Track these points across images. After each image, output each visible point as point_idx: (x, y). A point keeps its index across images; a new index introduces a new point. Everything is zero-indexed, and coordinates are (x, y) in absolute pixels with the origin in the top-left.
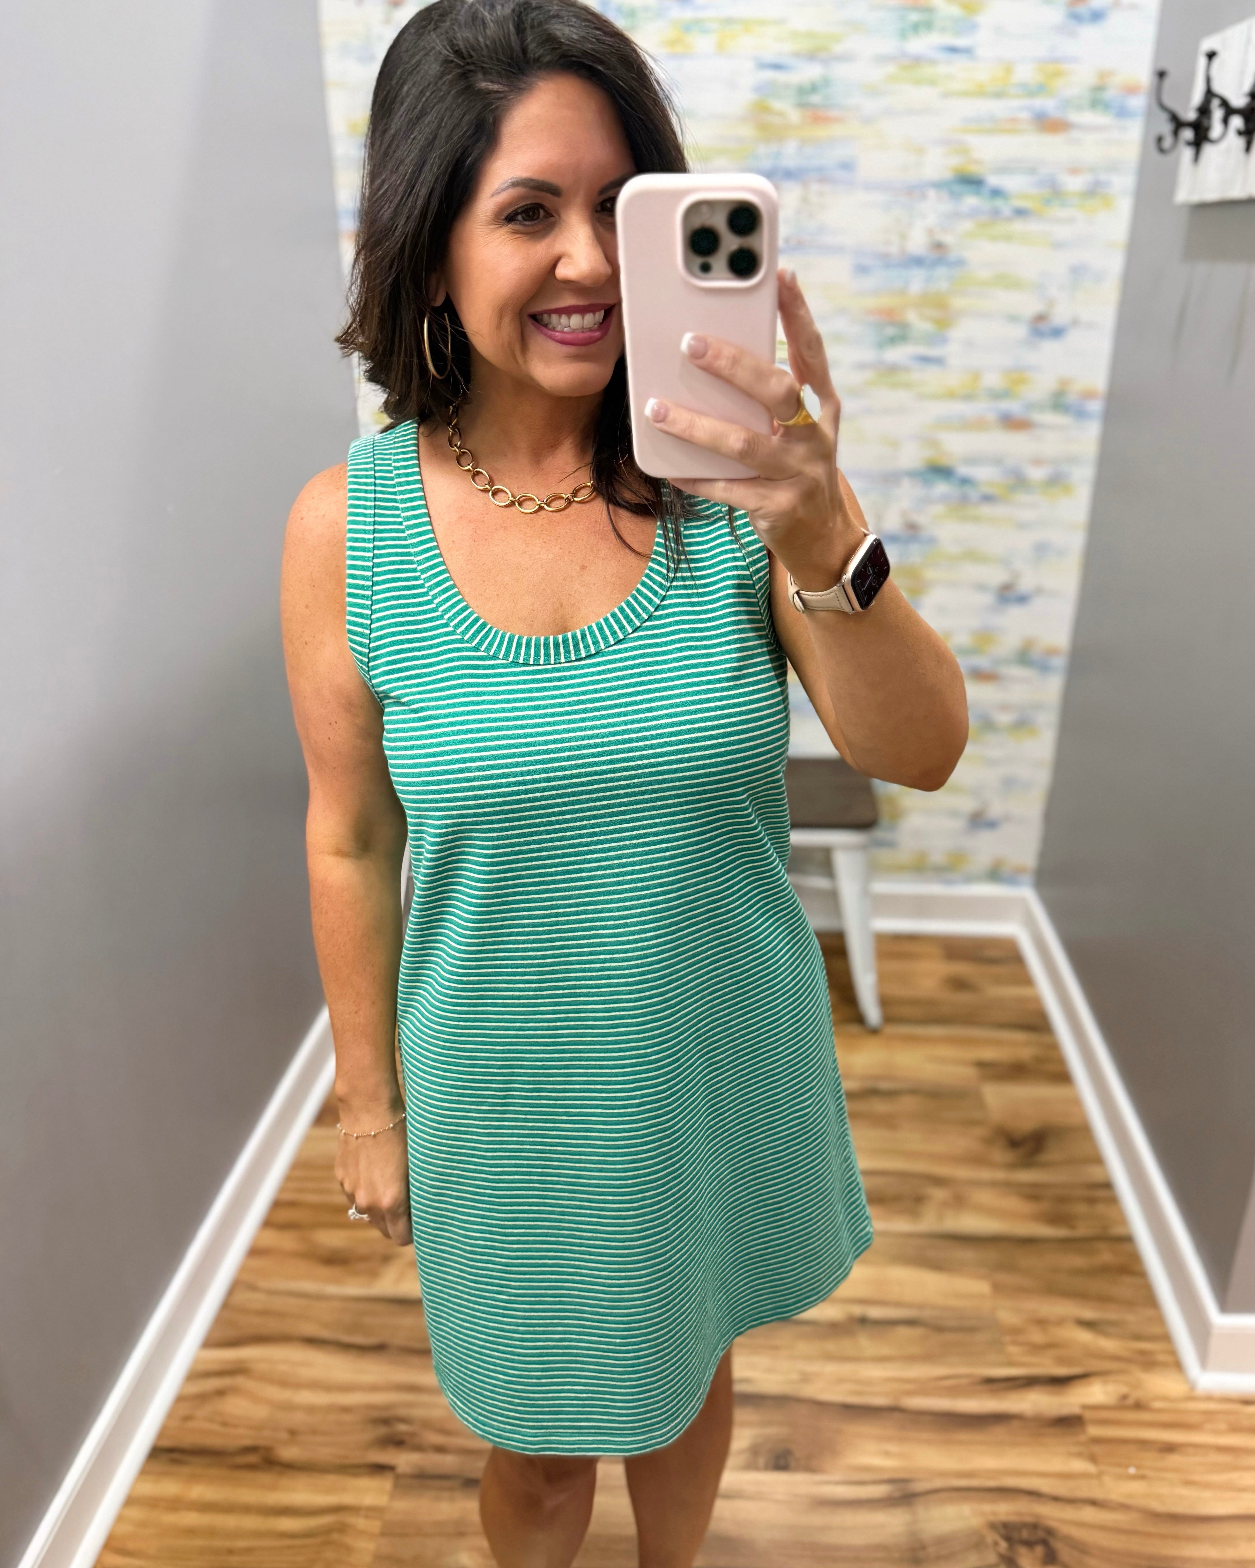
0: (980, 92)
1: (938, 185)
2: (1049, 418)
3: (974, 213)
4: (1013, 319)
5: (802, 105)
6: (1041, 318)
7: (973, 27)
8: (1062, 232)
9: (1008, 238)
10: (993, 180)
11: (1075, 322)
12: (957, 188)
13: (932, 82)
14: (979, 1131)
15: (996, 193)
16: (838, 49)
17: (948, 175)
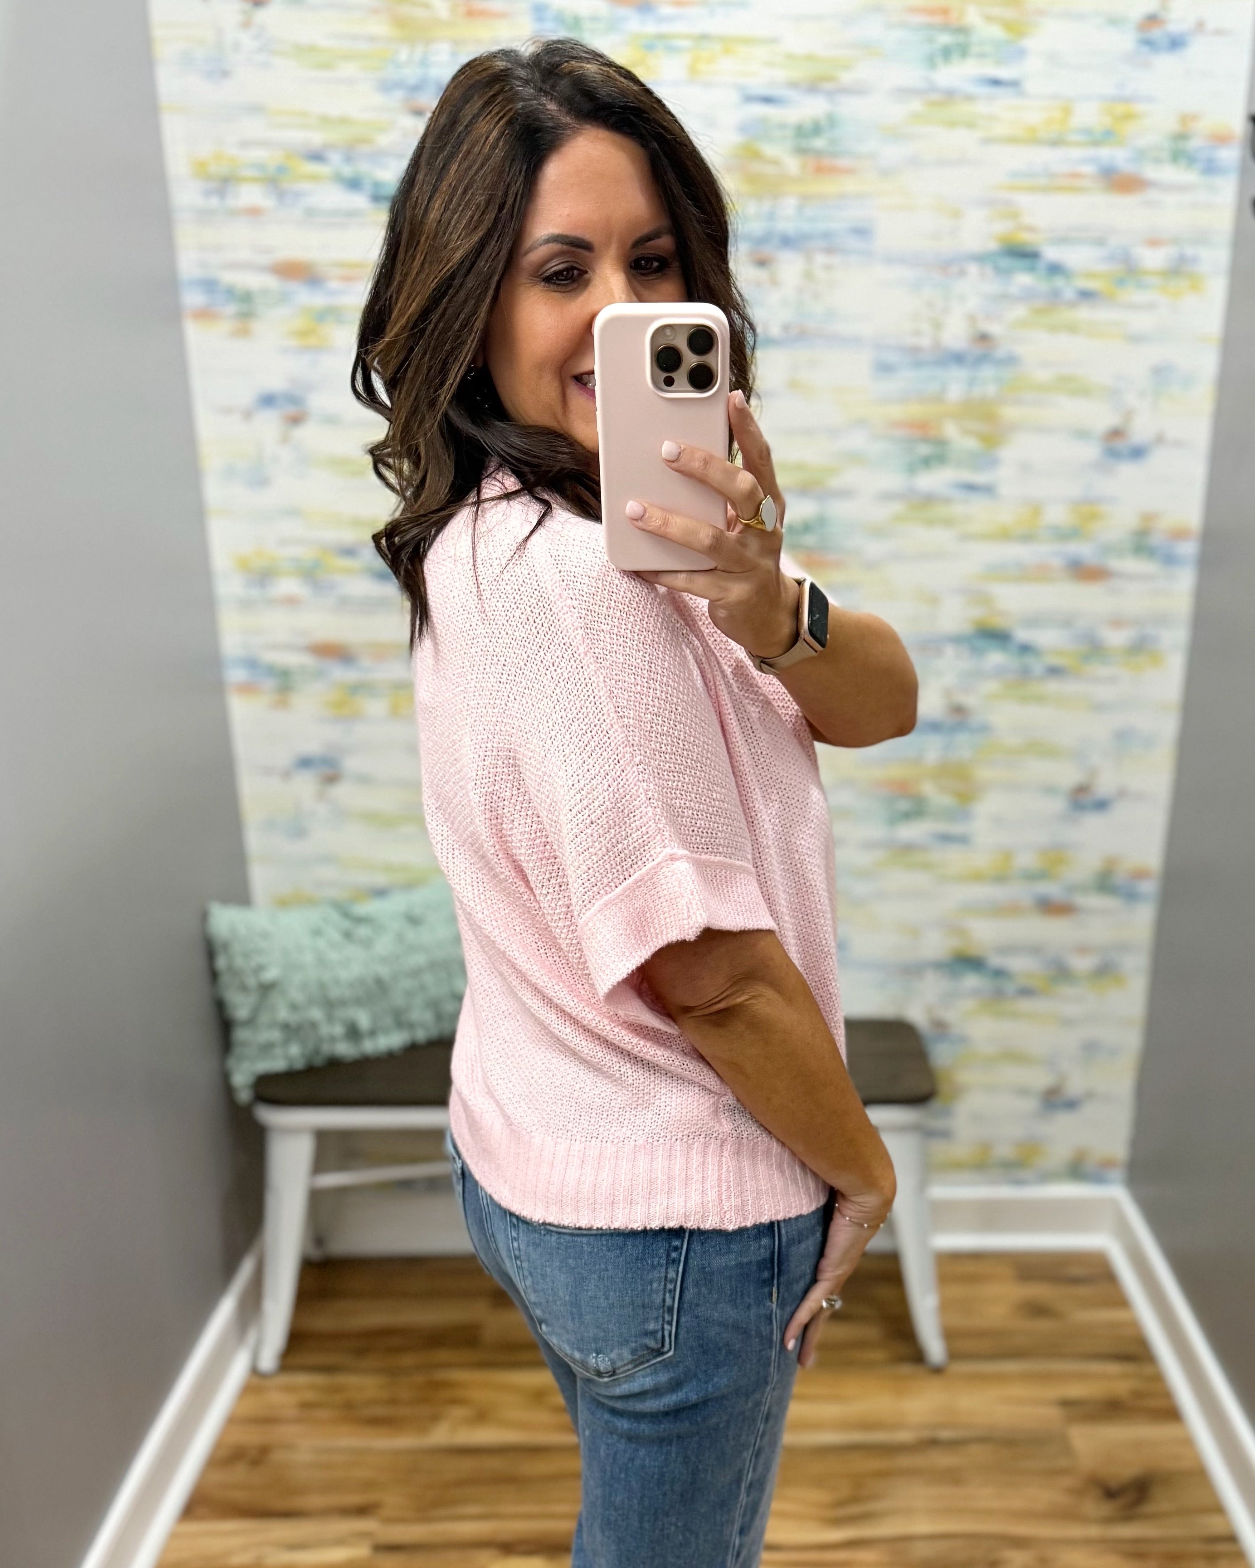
0: (1032, 139)
1: (980, 258)
2: (1131, 564)
3: (1028, 296)
4: (1082, 434)
5: (801, 151)
6: (1116, 433)
7: (1021, 53)
8: (1141, 322)
9: (1072, 329)
10: (1051, 253)
11: (1160, 439)
12: (1006, 262)
13: (971, 125)
14: (1068, 1481)
15: (1055, 269)
16: (846, 78)
17: (993, 246)
